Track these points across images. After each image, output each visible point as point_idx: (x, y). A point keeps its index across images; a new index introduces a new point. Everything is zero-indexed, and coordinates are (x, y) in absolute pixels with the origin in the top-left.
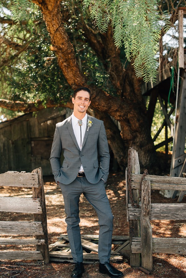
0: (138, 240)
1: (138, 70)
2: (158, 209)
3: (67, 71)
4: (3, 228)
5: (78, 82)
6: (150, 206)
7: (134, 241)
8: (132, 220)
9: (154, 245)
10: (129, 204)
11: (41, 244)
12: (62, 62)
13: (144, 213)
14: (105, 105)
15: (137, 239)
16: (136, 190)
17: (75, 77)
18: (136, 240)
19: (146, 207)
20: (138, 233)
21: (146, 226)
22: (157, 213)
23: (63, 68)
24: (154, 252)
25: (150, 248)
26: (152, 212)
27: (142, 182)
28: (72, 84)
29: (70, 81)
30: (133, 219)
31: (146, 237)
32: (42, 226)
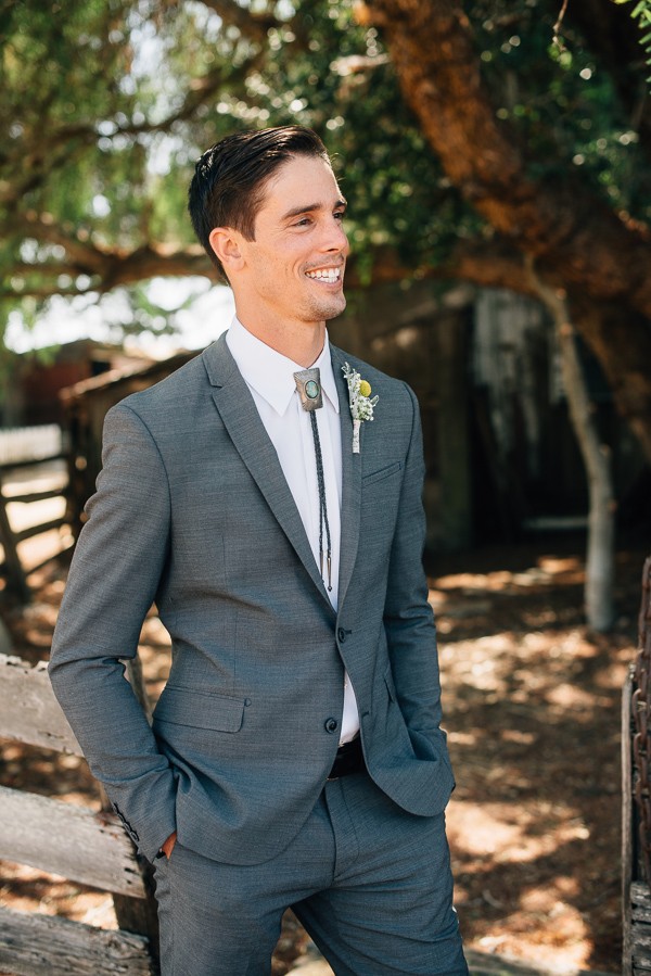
3: (437, 119)
5: (491, 170)
10: (633, 888)
12: (412, 82)
14: (616, 271)
17: (474, 146)
23: (420, 106)
29: (456, 163)
32: (148, 960)
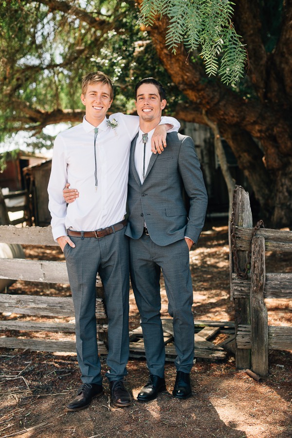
0: (247, 329)
1: (210, 64)
2: (276, 282)
3: (169, 62)
4: (50, 306)
5: (189, 80)
6: (263, 276)
7: (241, 331)
8: (239, 299)
9: (270, 337)
10: (233, 274)
11: (104, 331)
12: (161, 48)
13: (255, 288)
14: (235, 115)
15: (245, 327)
16: (244, 252)
17: (183, 71)
18: (244, 329)
19: (258, 279)
20: (247, 318)
21: (257, 308)
22: (274, 288)
23: (163, 58)
24: (270, 348)
25: (262, 341)
26: (268, 287)
27: (252, 240)
28: (179, 83)
29: (176, 77)
30: (239, 296)
31: (258, 325)
32: (103, 305)
